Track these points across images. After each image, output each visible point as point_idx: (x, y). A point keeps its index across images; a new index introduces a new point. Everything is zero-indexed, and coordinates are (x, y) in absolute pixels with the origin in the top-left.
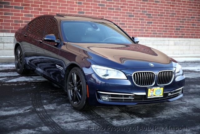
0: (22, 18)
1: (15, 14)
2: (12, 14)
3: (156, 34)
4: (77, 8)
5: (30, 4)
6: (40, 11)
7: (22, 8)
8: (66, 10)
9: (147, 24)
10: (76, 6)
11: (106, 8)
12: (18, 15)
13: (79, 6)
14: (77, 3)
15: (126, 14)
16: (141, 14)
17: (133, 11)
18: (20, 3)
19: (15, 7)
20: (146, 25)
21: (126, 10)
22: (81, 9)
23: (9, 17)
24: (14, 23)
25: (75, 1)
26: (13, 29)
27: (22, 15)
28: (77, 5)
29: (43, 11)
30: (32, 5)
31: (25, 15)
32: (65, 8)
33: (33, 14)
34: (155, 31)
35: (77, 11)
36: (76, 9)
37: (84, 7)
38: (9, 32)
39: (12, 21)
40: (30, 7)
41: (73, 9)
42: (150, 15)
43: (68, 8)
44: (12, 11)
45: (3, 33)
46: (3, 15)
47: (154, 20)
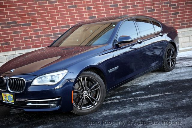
0: (31, 34)
1: (24, 32)
2: (21, 32)
3: (186, 24)
4: (87, 13)
5: (37, 19)
6: (48, 24)
7: (29, 24)
8: (75, 18)
9: (172, 15)
10: (85, 12)
11: (120, 8)
12: (27, 31)
13: (89, 12)
14: (86, 9)
15: (144, 10)
16: (162, 6)
17: (153, 4)
18: (27, 20)
19: (23, 25)
20: (172, 17)
21: (143, 6)
22: (92, 15)
23: (18, 36)
24: (24, 40)
25: (83, 7)
26: (24, 46)
27: (30, 31)
28: (87, 10)
29: (51, 24)
30: (39, 20)
31: (34, 31)
32: (74, 16)
33: (42, 28)
34: (184, 21)
35: (88, 17)
36: (86, 15)
37: (94, 11)
38: (21, 49)
39: (22, 39)
40: (37, 22)
41: (83, 15)
42: (175, 5)
43: (77, 16)
44: (20, 29)
45: (14, 51)
46: (12, 34)
47: (181, 10)
